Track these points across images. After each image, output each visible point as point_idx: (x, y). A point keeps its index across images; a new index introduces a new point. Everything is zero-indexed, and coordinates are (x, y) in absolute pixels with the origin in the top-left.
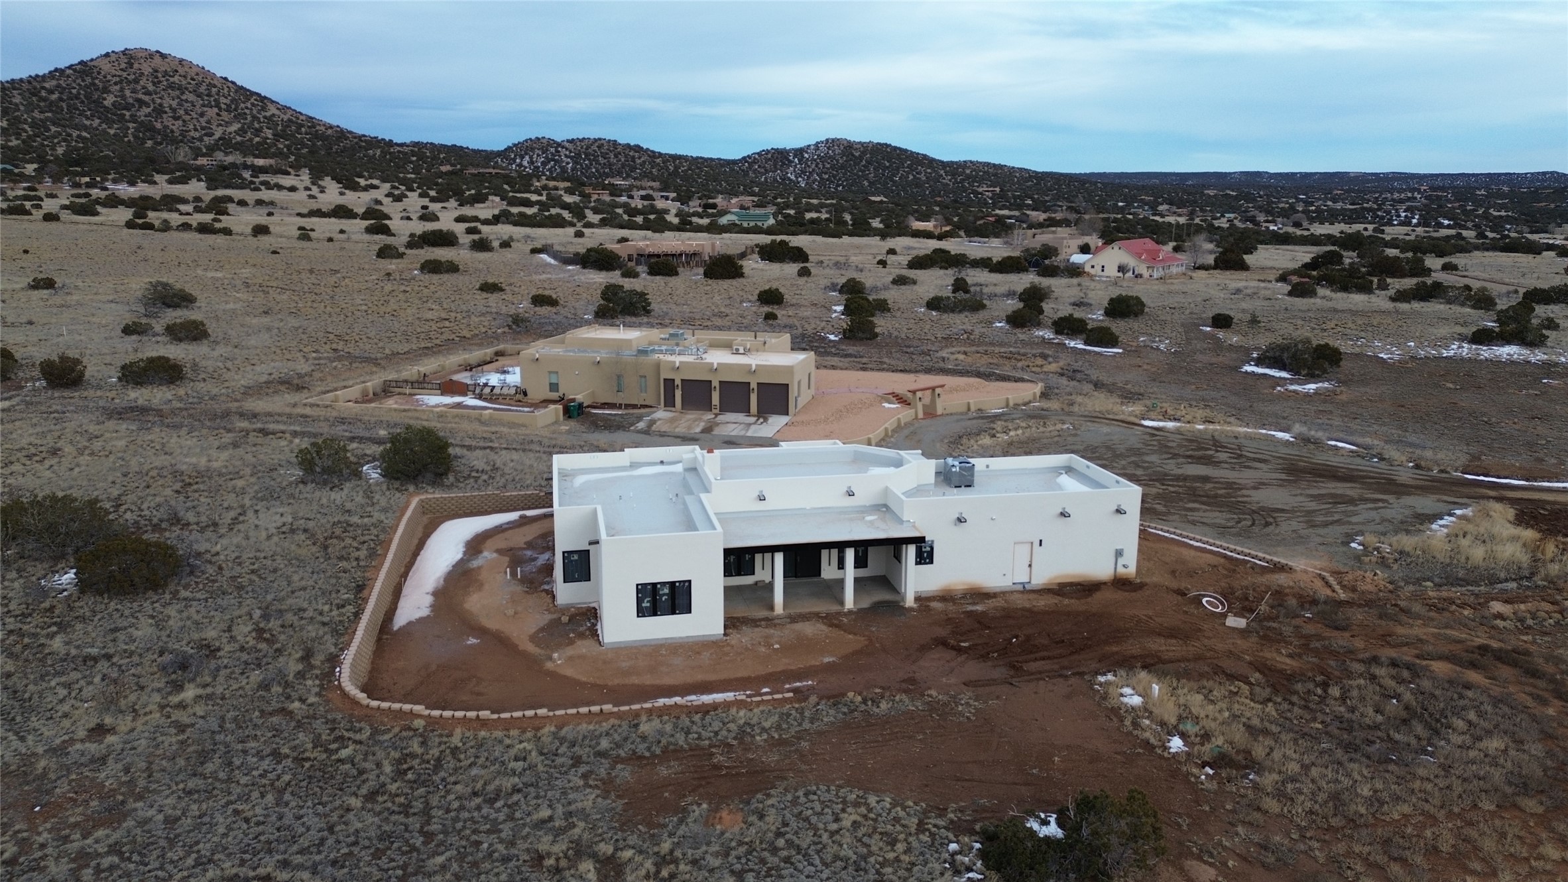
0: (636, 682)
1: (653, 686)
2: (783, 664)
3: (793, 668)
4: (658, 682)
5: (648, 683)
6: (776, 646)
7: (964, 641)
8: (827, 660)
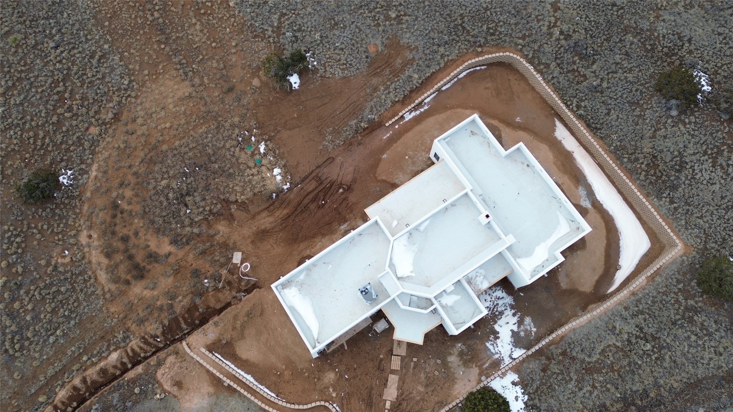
0: (442, 115)
1: (435, 115)
2: (398, 146)
3: (395, 145)
4: (435, 117)
5: (437, 116)
6: (407, 157)
7: (342, 193)
8: (385, 156)
